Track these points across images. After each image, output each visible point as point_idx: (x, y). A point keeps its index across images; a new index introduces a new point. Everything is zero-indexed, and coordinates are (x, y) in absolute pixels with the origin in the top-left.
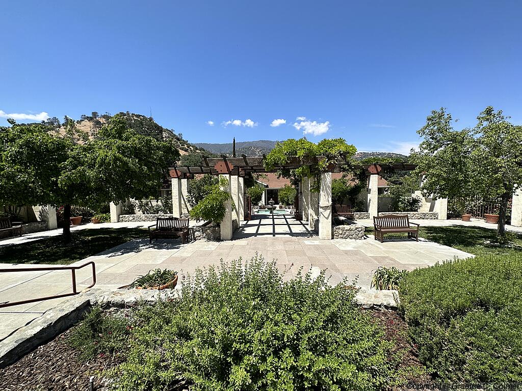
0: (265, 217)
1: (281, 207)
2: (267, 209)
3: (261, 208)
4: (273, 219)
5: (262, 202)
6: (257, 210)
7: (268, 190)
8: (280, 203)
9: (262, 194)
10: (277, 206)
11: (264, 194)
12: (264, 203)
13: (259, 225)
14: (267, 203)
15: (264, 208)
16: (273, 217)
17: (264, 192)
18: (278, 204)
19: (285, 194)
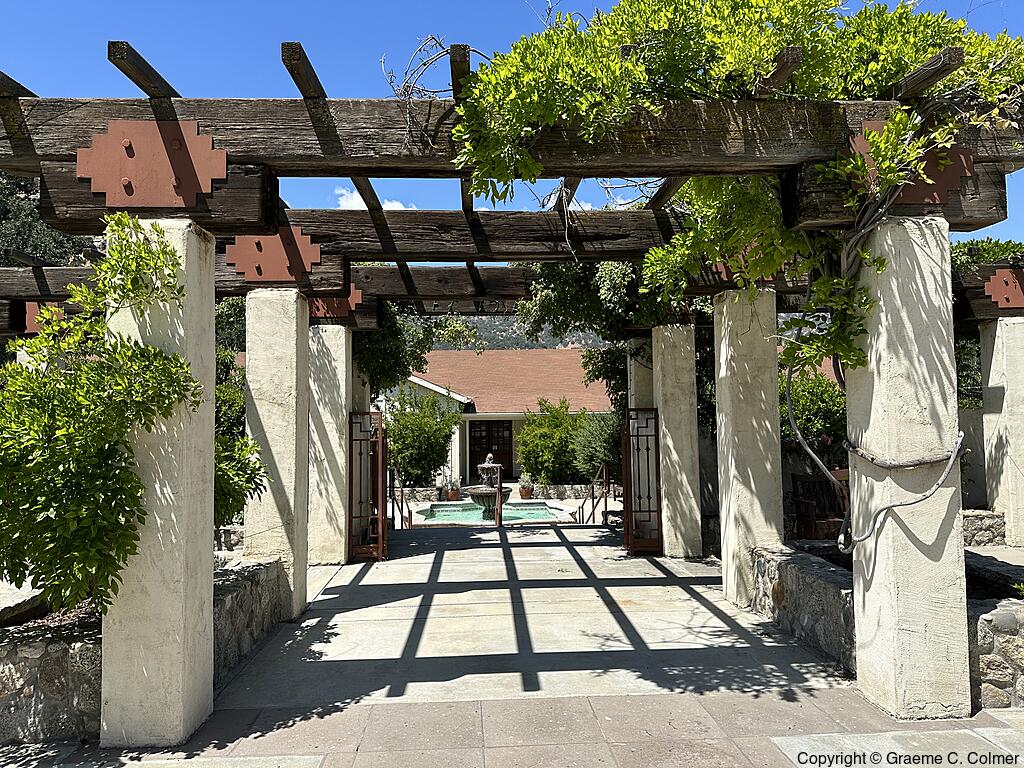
0: (463, 539)
1: (527, 493)
2: (469, 500)
3: (443, 494)
4: (506, 547)
5: (451, 471)
6: (427, 505)
7: (472, 423)
8: (525, 477)
9: (448, 437)
10: (515, 487)
11: (456, 438)
12: (456, 476)
13: (429, 589)
14: (471, 475)
15: (457, 495)
16: (504, 537)
17: (456, 429)
18: (515, 480)
19: (543, 436)
